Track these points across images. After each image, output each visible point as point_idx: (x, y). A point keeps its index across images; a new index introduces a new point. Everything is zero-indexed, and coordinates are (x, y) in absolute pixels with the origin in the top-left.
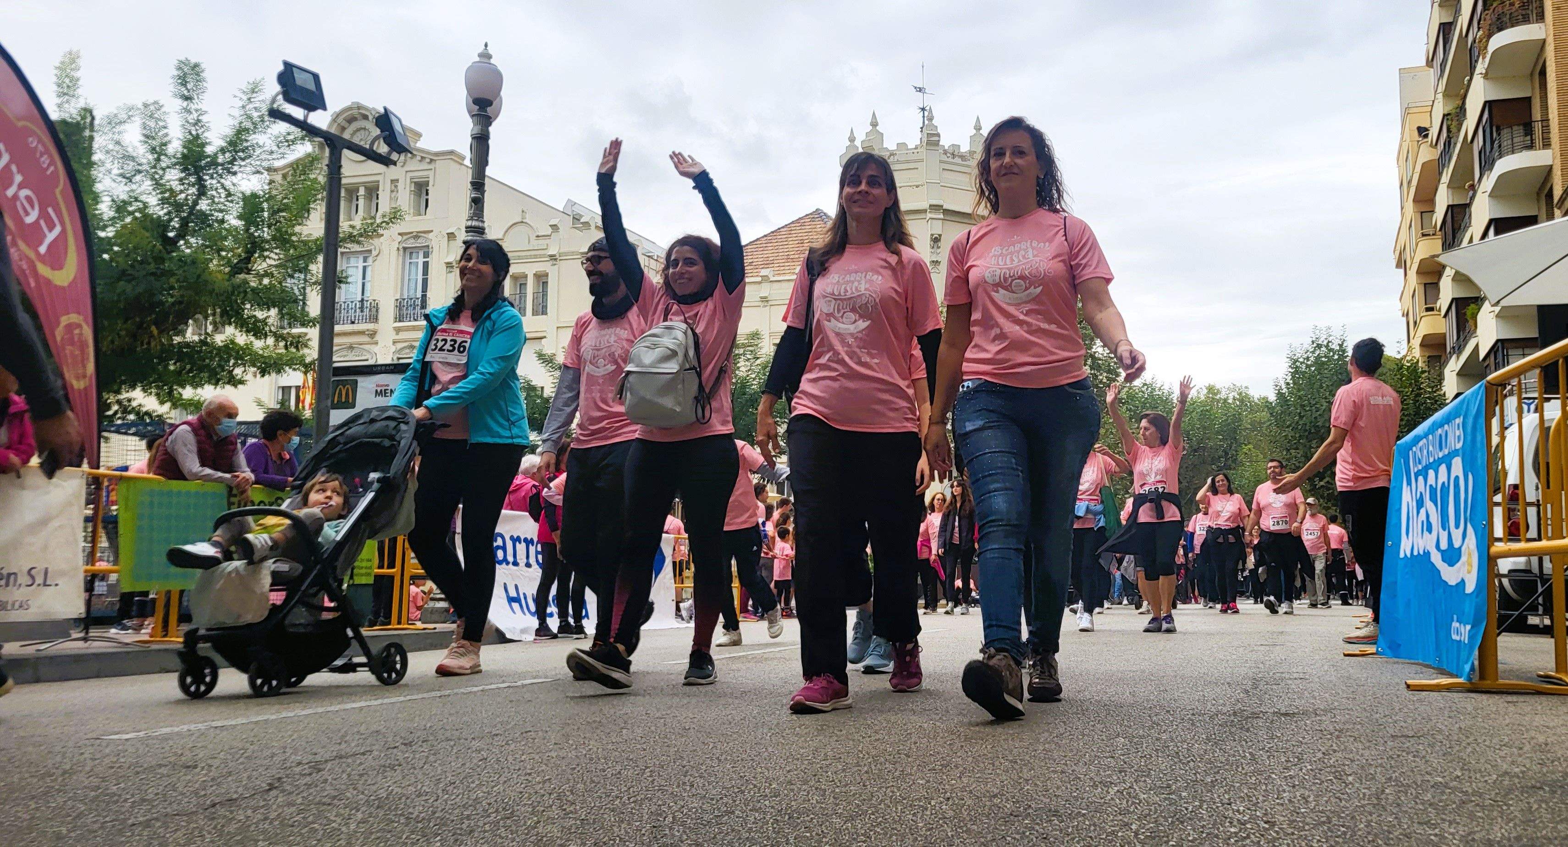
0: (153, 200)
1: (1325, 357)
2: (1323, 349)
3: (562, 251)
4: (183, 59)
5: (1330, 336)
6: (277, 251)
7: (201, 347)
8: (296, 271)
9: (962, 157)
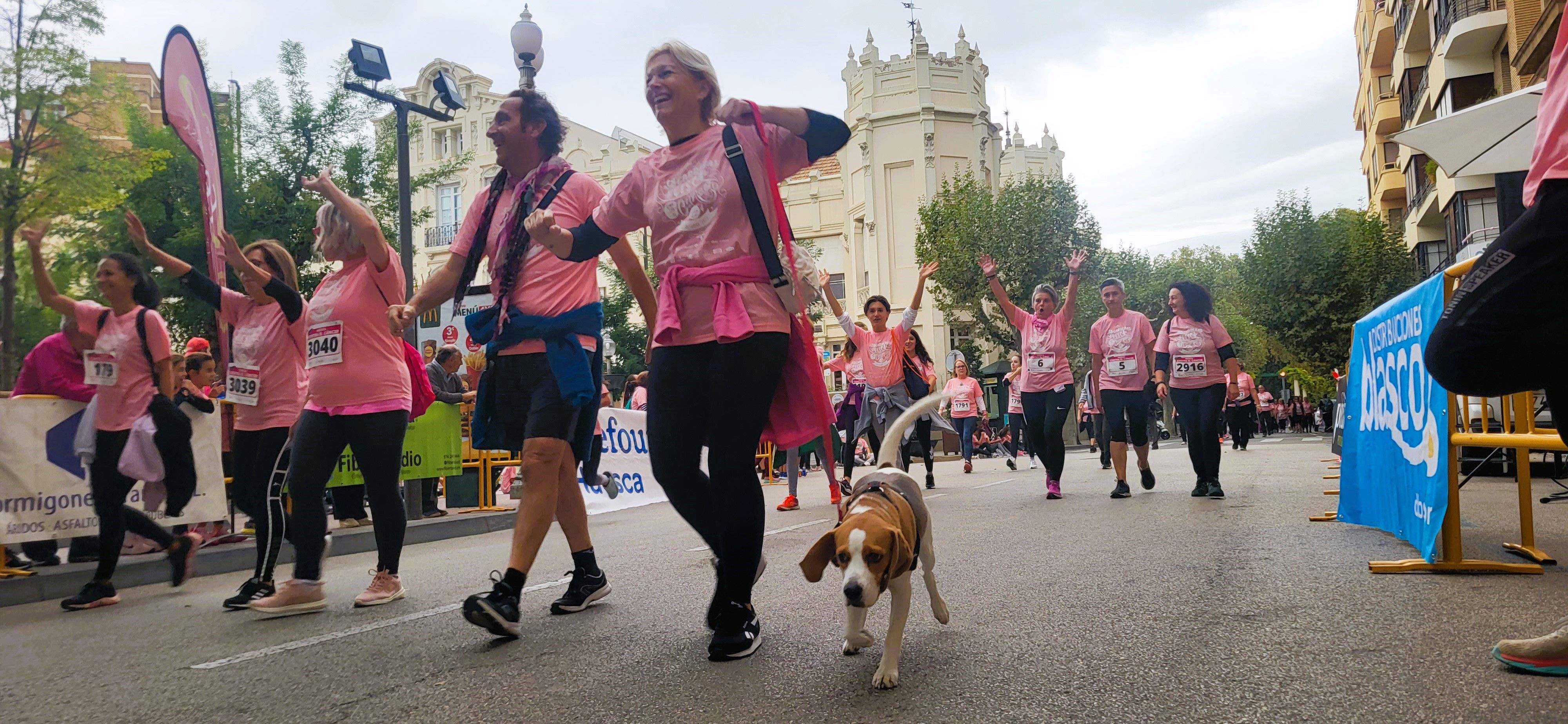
1: (1290, 218)
3: (613, 171)
4: (285, 40)
5: (1294, 198)
6: (375, 195)
9: (949, 63)
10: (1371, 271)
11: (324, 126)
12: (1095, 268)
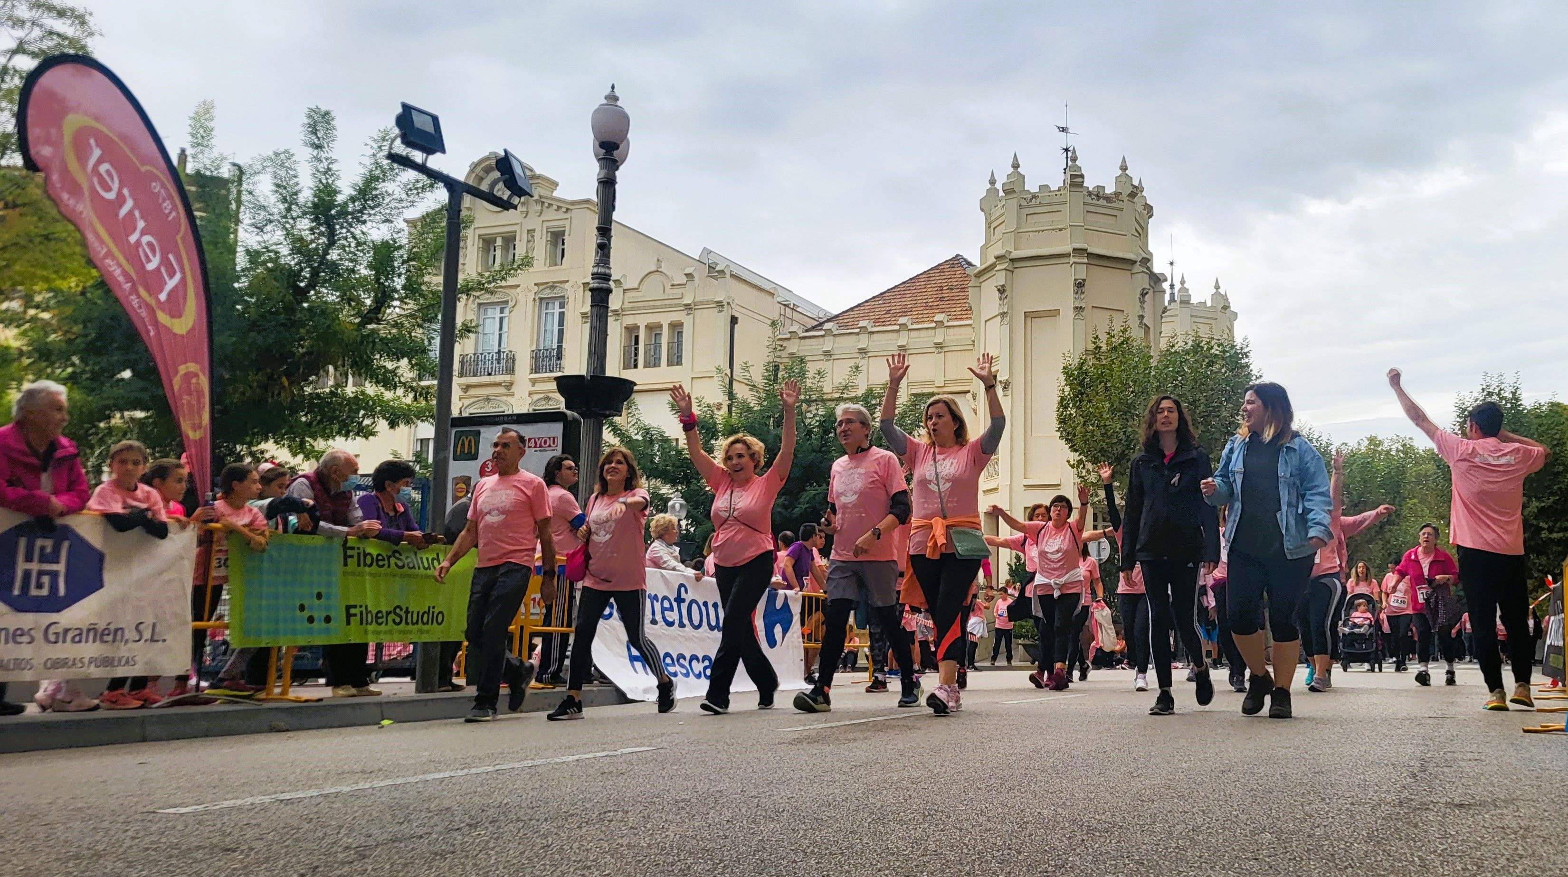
0: (284, 250)
3: (697, 299)
4: (314, 107)
5: (1503, 383)
6: (407, 300)
7: (331, 398)
8: (424, 321)
9: (1108, 199)
11: (352, 213)
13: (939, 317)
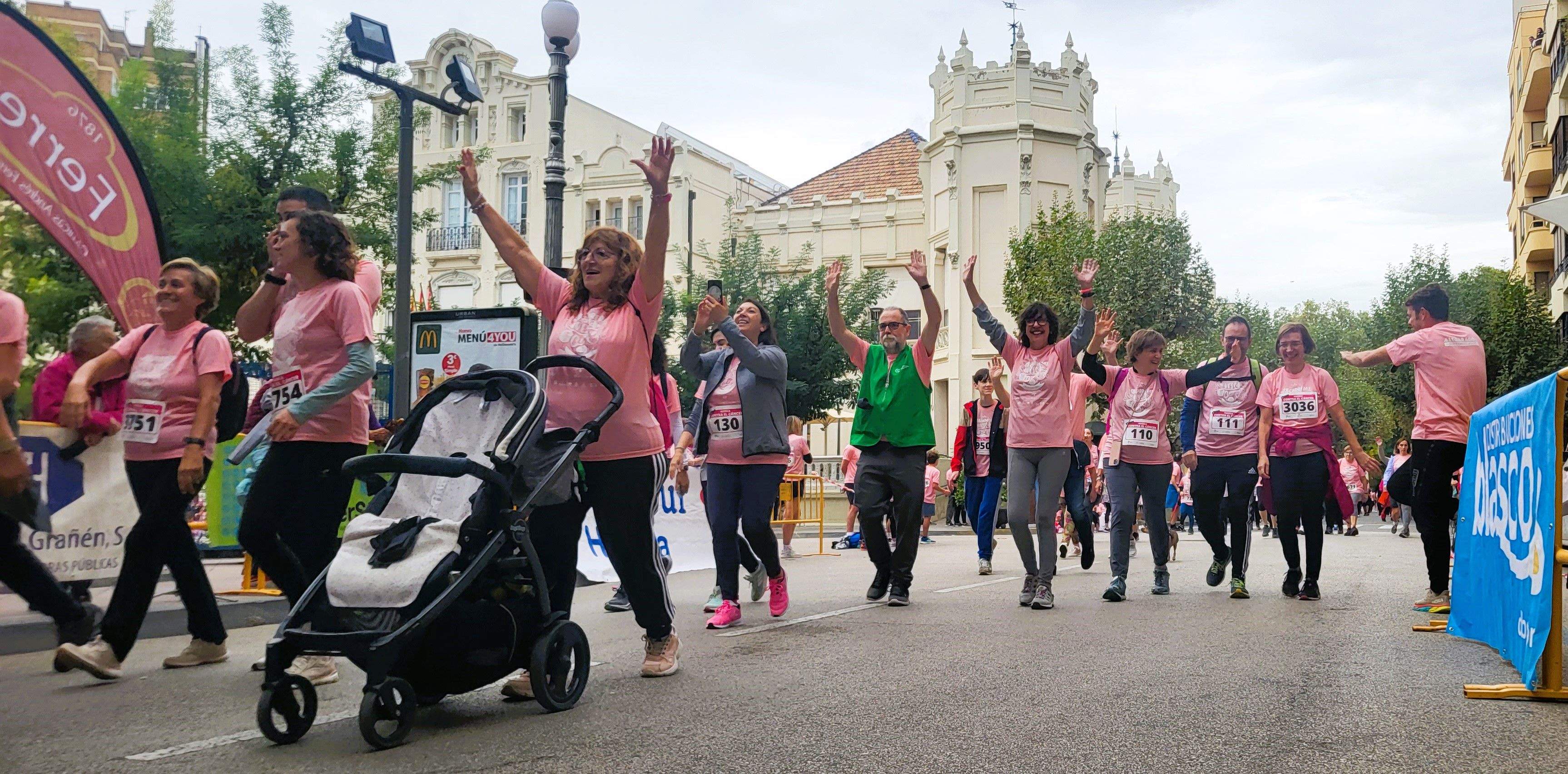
0: (248, 143)
1: (1426, 276)
2: (1424, 268)
5: (1431, 254)
6: (370, 190)
8: (388, 210)
9: (1054, 75)
10: (1510, 342)
11: (312, 106)
12: (1206, 320)
13: (891, 191)
